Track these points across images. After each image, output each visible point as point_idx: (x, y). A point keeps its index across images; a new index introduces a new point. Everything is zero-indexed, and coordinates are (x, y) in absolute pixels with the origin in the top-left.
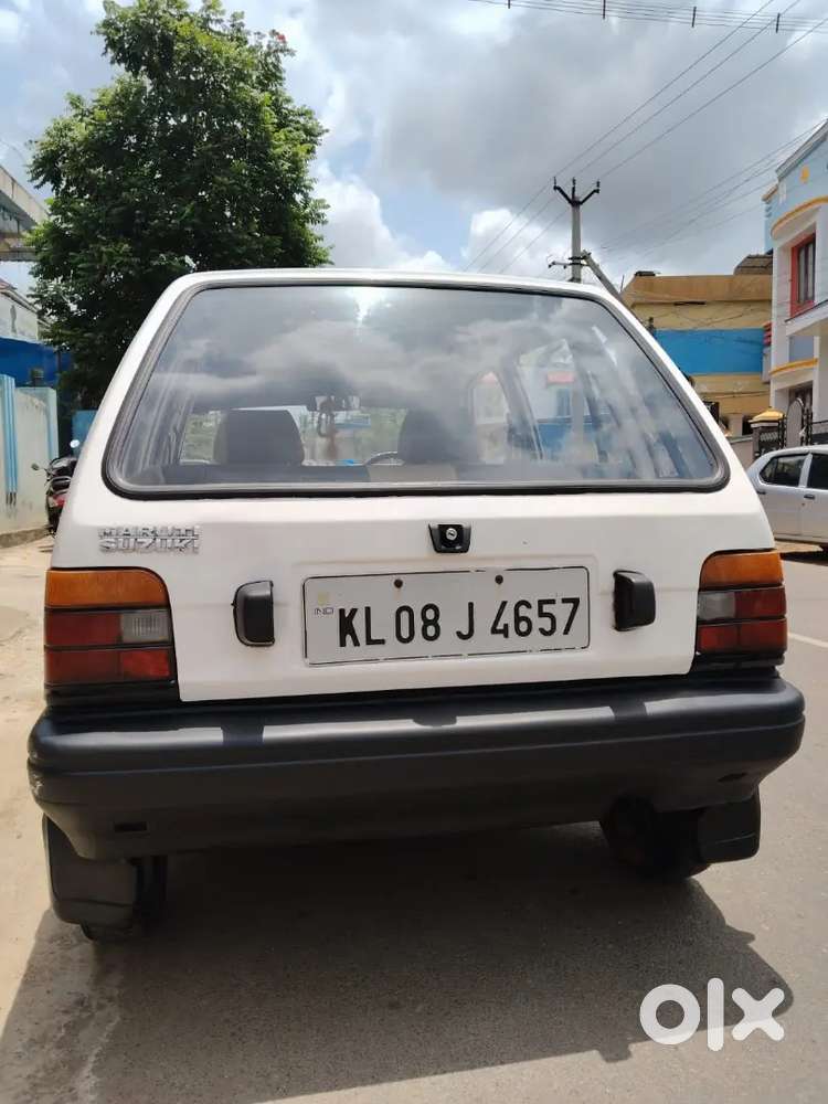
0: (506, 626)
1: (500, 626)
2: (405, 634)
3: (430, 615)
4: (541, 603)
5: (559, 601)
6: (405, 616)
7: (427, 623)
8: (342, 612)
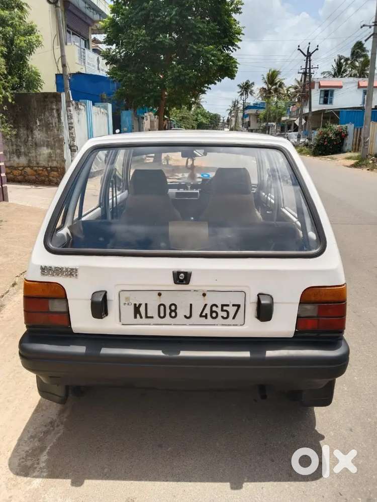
0: (206, 314)
1: (204, 314)
2: (162, 315)
3: (173, 308)
4: (223, 306)
5: (231, 305)
6: (162, 308)
7: (171, 311)
8: (135, 305)
